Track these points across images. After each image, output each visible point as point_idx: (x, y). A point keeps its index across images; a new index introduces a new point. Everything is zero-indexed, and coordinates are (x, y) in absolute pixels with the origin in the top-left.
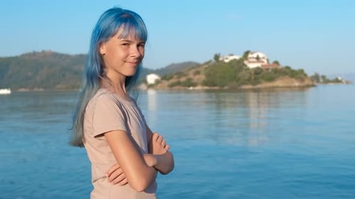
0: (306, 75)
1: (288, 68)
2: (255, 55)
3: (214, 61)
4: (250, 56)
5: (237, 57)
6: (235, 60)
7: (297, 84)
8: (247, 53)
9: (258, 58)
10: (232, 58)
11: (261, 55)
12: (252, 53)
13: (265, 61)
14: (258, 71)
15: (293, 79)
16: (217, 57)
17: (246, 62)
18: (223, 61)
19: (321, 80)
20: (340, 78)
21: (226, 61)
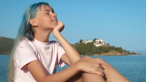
0: (123, 50)
1: (114, 47)
2: (99, 41)
3: (80, 43)
4: (96, 41)
5: (90, 41)
6: (89, 43)
7: (119, 54)
8: (95, 40)
9: (100, 42)
10: (88, 42)
11: (101, 41)
12: (97, 40)
13: (104, 43)
14: (100, 48)
15: (117, 52)
16: (81, 41)
17: (94, 44)
18: (84, 43)
19: (127, 53)
20: (135, 52)
21: (86, 43)
